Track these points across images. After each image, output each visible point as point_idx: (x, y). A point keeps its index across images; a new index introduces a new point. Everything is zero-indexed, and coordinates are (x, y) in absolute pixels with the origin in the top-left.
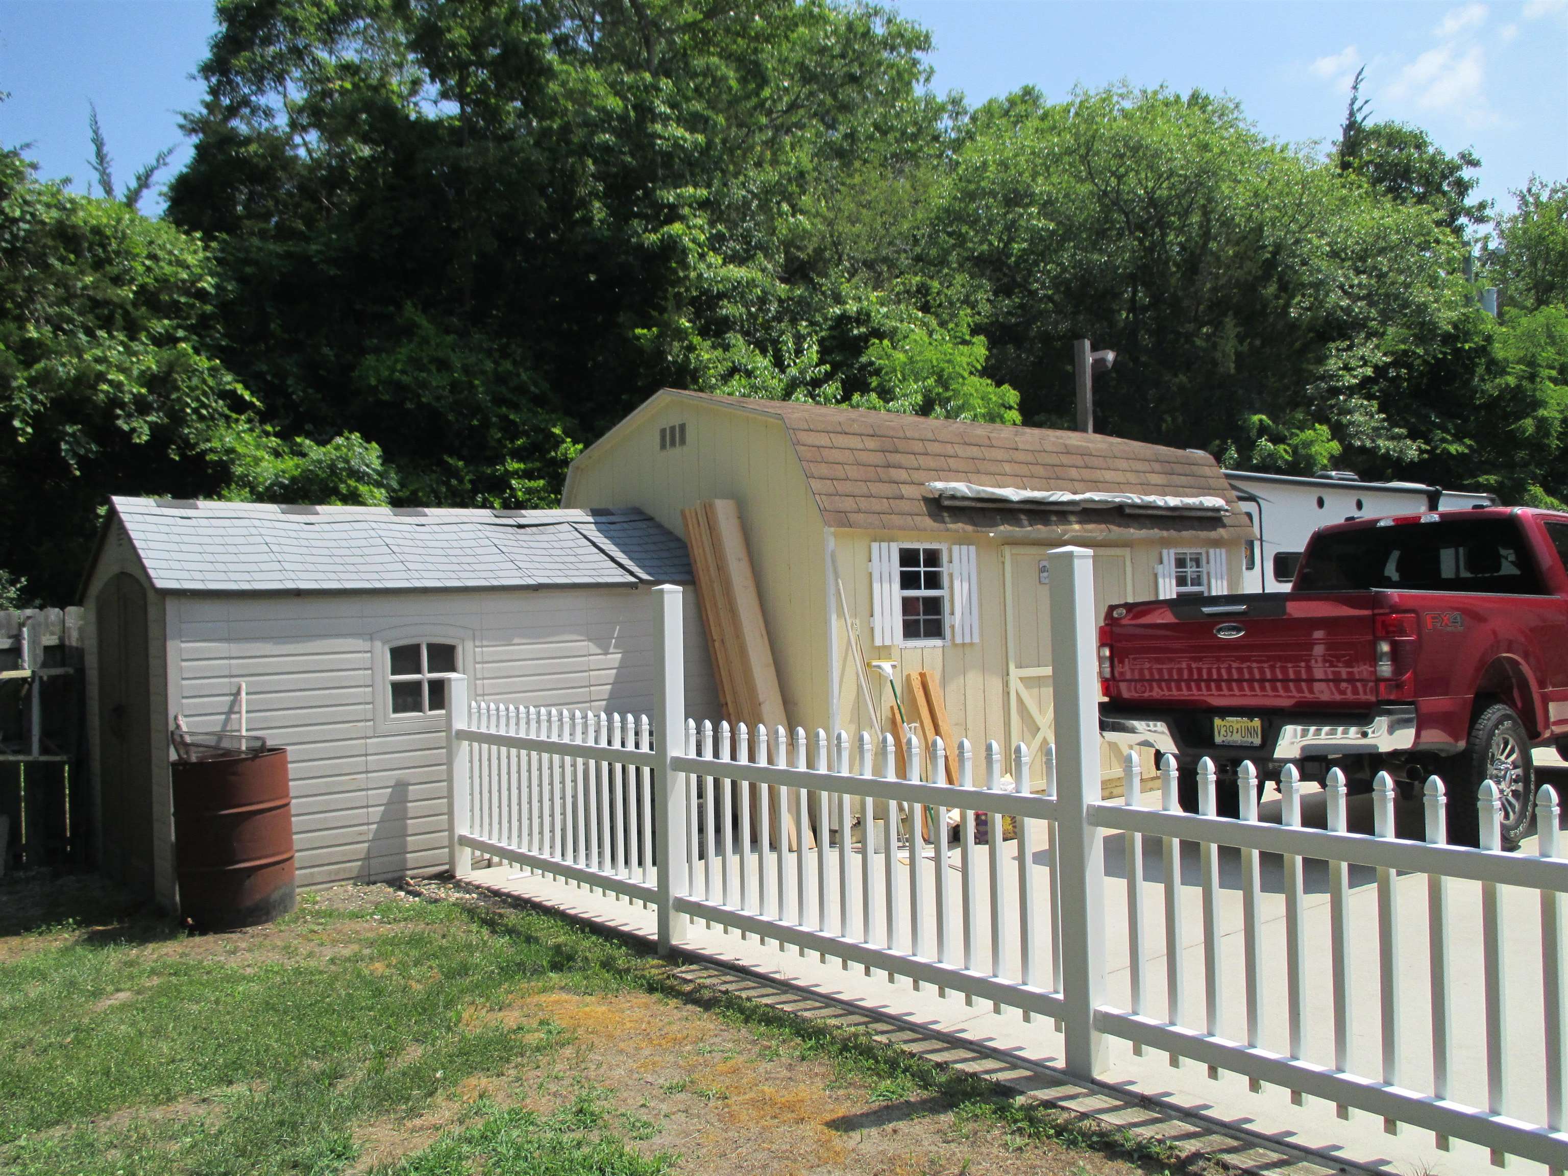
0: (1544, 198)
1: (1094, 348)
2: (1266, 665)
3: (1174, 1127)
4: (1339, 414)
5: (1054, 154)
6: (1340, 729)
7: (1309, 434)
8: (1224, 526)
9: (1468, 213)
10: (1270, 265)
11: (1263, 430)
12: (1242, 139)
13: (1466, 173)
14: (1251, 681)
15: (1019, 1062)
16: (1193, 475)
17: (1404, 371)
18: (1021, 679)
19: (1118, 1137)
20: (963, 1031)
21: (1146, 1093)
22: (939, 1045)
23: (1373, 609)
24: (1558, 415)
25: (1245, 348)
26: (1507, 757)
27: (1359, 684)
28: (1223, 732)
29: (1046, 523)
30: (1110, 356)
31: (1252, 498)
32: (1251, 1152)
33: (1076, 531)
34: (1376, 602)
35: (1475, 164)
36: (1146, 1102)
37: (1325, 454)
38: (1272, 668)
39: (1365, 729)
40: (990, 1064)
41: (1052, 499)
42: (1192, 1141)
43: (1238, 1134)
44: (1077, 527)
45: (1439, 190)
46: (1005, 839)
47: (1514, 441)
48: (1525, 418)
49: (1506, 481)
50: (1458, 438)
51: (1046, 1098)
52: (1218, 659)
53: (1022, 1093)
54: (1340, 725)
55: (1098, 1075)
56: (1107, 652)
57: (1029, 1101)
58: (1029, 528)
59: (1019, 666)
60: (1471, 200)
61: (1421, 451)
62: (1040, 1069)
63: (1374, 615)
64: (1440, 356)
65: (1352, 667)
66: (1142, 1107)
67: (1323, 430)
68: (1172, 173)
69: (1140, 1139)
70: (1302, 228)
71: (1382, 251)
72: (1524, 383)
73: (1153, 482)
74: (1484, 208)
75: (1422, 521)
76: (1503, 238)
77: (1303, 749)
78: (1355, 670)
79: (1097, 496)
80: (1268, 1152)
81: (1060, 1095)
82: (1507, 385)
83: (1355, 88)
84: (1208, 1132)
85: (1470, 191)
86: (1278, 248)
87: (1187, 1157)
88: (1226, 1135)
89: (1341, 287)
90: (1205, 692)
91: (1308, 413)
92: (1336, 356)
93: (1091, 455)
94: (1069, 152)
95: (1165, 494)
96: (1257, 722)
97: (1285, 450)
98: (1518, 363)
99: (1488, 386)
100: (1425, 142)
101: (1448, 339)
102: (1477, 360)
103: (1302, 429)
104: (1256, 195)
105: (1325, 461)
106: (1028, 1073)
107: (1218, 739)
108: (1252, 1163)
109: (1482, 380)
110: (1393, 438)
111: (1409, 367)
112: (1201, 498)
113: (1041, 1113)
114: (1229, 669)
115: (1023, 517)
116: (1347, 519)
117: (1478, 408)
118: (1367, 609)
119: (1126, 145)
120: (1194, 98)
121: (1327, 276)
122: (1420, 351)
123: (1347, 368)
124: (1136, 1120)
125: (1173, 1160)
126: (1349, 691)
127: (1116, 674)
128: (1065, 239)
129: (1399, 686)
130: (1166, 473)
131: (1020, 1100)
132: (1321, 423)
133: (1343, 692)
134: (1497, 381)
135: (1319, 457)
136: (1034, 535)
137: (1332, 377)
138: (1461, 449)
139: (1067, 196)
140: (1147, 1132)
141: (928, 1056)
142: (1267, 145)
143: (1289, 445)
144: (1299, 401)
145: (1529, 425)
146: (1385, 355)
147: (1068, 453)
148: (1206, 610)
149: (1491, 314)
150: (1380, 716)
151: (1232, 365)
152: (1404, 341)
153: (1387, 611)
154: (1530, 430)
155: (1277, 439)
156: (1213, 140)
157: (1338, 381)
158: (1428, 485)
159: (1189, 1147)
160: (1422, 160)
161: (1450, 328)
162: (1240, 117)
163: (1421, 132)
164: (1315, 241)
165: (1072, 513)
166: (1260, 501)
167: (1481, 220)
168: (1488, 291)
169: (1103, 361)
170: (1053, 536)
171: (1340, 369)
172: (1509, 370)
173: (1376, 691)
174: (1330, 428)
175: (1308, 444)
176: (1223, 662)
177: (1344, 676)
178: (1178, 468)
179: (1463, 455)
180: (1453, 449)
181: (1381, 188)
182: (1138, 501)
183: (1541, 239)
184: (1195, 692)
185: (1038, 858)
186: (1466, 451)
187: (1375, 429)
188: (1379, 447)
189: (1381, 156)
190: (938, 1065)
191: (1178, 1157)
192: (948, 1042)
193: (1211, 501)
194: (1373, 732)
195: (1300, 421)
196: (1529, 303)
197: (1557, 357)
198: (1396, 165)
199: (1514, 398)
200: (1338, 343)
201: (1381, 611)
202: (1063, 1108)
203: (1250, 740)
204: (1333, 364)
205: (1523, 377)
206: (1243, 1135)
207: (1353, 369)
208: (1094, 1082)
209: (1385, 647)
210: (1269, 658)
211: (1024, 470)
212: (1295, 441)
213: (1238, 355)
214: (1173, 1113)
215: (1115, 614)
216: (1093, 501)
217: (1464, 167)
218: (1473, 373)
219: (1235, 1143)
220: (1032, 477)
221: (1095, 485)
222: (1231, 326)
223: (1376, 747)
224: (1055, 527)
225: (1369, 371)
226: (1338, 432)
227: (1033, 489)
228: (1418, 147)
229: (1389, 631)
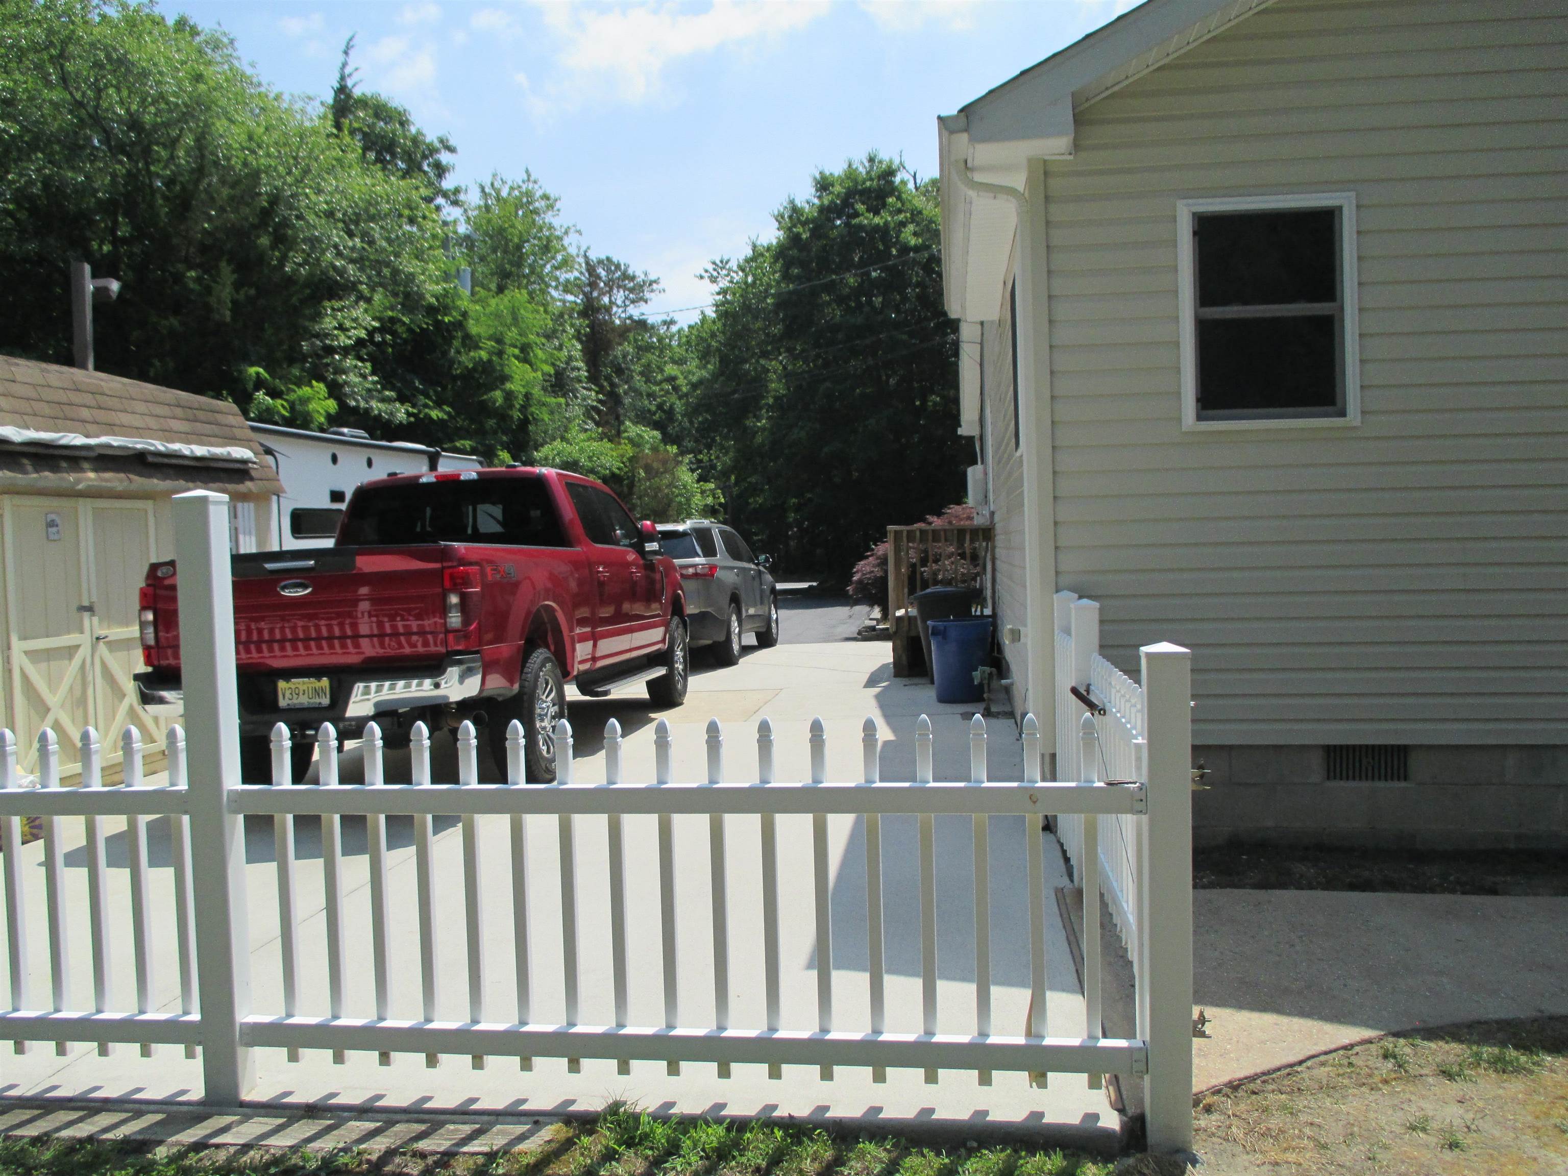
0: (504, 193)
1: (94, 276)
2: (334, 622)
3: (352, 1130)
4: (335, 373)
5: (20, 49)
6: (415, 682)
7: (306, 391)
8: (252, 479)
9: (445, 195)
10: (266, 214)
11: (259, 384)
12: (237, 77)
13: (445, 157)
14: (319, 639)
15: (143, 1107)
16: (218, 424)
17: (389, 337)
18: (26, 653)
19: (295, 1160)
20: (54, 1088)
21: (311, 1101)
22: (27, 1114)
23: (441, 562)
24: (522, 390)
25: (241, 296)
26: (547, 697)
27: (430, 637)
28: (288, 695)
29: (55, 469)
30: (115, 286)
31: (269, 452)
32: (442, 1131)
33: (91, 480)
34: (445, 555)
35: (451, 149)
36: (311, 1111)
37: (322, 411)
38: (341, 625)
39: (438, 680)
40: (104, 1120)
41: (63, 442)
42: (378, 1139)
43: (422, 1116)
44: (92, 475)
45: (420, 169)
46: (24, 843)
47: (485, 409)
48: (494, 390)
49: (479, 446)
50: (439, 404)
51: (192, 1140)
52: (283, 619)
53: (160, 1143)
54: (414, 678)
55: (248, 1094)
56: (150, 616)
57: (175, 1150)
58: (35, 475)
59: (24, 638)
60: (448, 184)
61: (409, 414)
62: (175, 1108)
63: (443, 568)
64: (425, 326)
65: (423, 620)
66: (309, 1118)
67: (320, 388)
68: (162, 97)
69: (320, 1155)
70: (299, 181)
71: (372, 218)
72: (494, 358)
73: (175, 429)
74: (459, 192)
75: (462, 478)
76: (469, 224)
77: (376, 705)
78: (426, 622)
79: (116, 441)
80: (460, 1127)
81: (209, 1131)
82: (481, 359)
83: (346, 53)
84: (391, 1124)
85: (447, 175)
86: (275, 200)
87: (379, 1158)
88: (408, 1121)
89: (336, 246)
90: (266, 653)
91: (303, 369)
92: (331, 315)
93: (104, 394)
94: (36, 48)
95: (188, 442)
96: (325, 682)
97: (283, 406)
98: (489, 339)
99: (463, 358)
100: (408, 120)
101: (431, 311)
102: (455, 333)
103: (299, 386)
104: (250, 138)
105: (322, 420)
106: (159, 1117)
107: (283, 703)
108: (448, 1143)
109: (458, 352)
110: (383, 400)
111: (393, 333)
112: (229, 449)
113: (191, 1160)
114: (294, 629)
115: (25, 461)
116: (390, 475)
117: (455, 378)
118: (436, 562)
119: (108, 57)
120: (182, 24)
121: (323, 234)
122: (406, 320)
123: (341, 328)
124: (308, 1134)
125: (365, 1166)
126: (419, 644)
127: (163, 641)
128: (34, 146)
129: (467, 636)
130: (189, 420)
131: (161, 1153)
132: (317, 381)
133: (414, 646)
134: (472, 354)
135: (316, 415)
136: (42, 484)
137: (327, 335)
138: (441, 415)
139: (31, 99)
140: (327, 1144)
141: (18, 1132)
142: (263, 90)
143: (286, 400)
144: (295, 357)
145: (498, 395)
146: (373, 319)
147: (78, 390)
148: (269, 566)
149: (466, 292)
150: (451, 666)
151: (228, 313)
152: (392, 308)
153: (455, 564)
154: (500, 401)
155: (274, 394)
156: (208, 72)
157: (332, 340)
158: (427, 446)
159: (378, 1146)
160: (405, 137)
161: (433, 300)
162: (235, 54)
163: (405, 110)
164: (313, 197)
165: (86, 459)
166: (276, 454)
167: (455, 203)
168: (464, 270)
169: (105, 290)
170: (64, 485)
171: (336, 328)
172: (481, 345)
173: (445, 642)
174: (327, 386)
175: (305, 401)
176: (288, 621)
177: (415, 629)
178: (201, 415)
179: (441, 421)
180: (435, 414)
181: (371, 156)
182: (162, 448)
183: (501, 231)
184: (255, 654)
185: (72, 859)
186: (445, 417)
187: (369, 391)
188: (372, 408)
189: (369, 126)
190: (36, 1141)
191: (368, 1161)
192: (38, 1108)
193: (239, 452)
194: (446, 683)
195: (296, 377)
196: (493, 286)
197: (519, 337)
198: (383, 137)
199: (484, 371)
200: (333, 302)
201: (450, 564)
202: (218, 1146)
203: (317, 700)
204: (329, 323)
205: (494, 353)
206: (426, 1117)
207: (348, 330)
208: (243, 1104)
209: (454, 599)
210: (339, 615)
211: (23, 405)
212: (292, 397)
213: (234, 302)
214: (346, 1114)
215: (159, 574)
216: (110, 446)
217: (443, 151)
218: (450, 345)
219: (423, 1127)
220: (35, 415)
221: (111, 428)
222: (227, 273)
223: (447, 697)
224: (65, 475)
225: (363, 334)
226: (335, 390)
227: (37, 429)
228: (402, 124)
229: (459, 583)
